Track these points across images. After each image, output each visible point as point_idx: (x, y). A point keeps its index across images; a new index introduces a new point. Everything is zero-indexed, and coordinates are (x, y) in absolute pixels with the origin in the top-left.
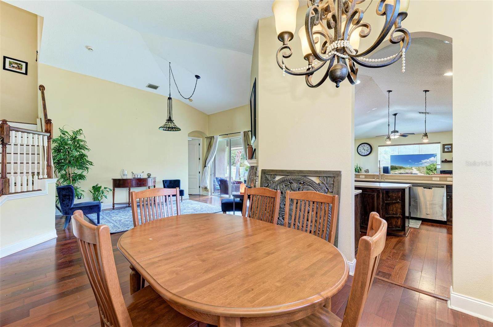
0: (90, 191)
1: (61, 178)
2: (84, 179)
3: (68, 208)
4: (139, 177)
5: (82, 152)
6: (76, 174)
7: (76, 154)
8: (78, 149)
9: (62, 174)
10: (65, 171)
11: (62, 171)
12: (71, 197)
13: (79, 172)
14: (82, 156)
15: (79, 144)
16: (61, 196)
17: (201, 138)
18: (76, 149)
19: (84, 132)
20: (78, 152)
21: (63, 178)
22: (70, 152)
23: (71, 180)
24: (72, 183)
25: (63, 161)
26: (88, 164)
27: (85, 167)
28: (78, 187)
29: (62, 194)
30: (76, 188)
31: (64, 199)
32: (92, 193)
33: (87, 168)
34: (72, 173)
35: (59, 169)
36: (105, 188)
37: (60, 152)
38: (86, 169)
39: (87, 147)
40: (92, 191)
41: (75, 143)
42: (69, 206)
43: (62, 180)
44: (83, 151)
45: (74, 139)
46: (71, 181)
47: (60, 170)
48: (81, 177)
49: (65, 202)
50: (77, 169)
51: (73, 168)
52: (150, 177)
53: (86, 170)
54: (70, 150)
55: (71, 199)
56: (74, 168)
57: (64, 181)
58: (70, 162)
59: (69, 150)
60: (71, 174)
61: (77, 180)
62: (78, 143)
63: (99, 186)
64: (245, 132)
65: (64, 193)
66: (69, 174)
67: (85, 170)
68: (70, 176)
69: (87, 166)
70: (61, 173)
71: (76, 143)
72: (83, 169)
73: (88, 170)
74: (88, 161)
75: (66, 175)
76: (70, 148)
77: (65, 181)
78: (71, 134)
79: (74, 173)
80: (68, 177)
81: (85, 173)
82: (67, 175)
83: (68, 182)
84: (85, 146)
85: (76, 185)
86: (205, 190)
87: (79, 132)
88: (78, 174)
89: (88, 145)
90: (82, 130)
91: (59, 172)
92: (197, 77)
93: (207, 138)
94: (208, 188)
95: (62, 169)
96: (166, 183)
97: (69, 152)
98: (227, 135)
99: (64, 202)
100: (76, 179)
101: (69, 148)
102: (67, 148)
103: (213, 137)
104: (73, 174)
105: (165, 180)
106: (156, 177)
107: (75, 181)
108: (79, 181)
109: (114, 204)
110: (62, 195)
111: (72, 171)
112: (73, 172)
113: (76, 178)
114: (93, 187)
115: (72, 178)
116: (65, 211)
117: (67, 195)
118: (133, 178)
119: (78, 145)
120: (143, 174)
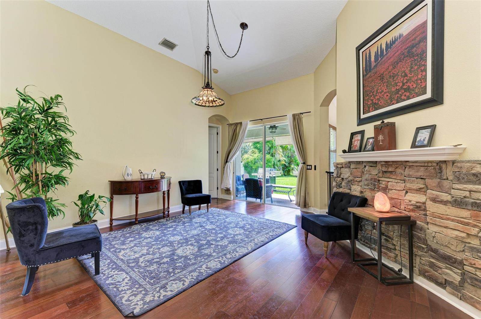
0: (75, 203)
1: (21, 183)
2: (64, 183)
3: (32, 250)
4: (150, 177)
5: (61, 136)
6: (50, 175)
7: (50, 139)
8: (52, 130)
9: (23, 174)
10: (29, 169)
11: (23, 170)
12: (39, 227)
13: (54, 170)
14: (62, 143)
15: (56, 122)
16: (17, 226)
17: (220, 125)
18: (49, 131)
19: (65, 100)
20: (53, 136)
21: (25, 181)
22: (38, 134)
23: (41, 186)
24: (41, 191)
25: (24, 151)
26: (71, 157)
27: (67, 163)
28: (53, 199)
29: (19, 221)
30: (49, 200)
31: (23, 232)
32: (78, 206)
33: (70, 164)
34: (42, 174)
35: (16, 166)
36: (100, 197)
37: (17, 134)
38: (68, 166)
39: (69, 127)
40: (79, 203)
41: (47, 119)
42: (35, 247)
43: (23, 186)
44: (62, 134)
45: (45, 111)
46: (41, 188)
47: (19, 167)
48: (60, 180)
49: (26, 239)
50: (53, 166)
51: (44, 164)
52: (164, 178)
53: (69, 168)
54: (39, 131)
55: (39, 232)
56: (46, 164)
57: (26, 189)
58: (38, 153)
59: (36, 131)
60: (40, 175)
61: (52, 186)
62: (53, 119)
63: (90, 194)
64: (294, 116)
65: (23, 218)
66: (37, 175)
67: (66, 167)
68: (38, 179)
69: (70, 161)
70: (21, 173)
71: (50, 119)
72: (62, 166)
73: (71, 168)
74: (72, 152)
75: (30, 176)
76: (39, 128)
77: (30, 188)
78: (41, 102)
79: (46, 173)
80: (34, 181)
81: (66, 173)
82: (32, 177)
83: (35, 189)
84: (67, 125)
85: (50, 195)
86: (227, 192)
87: (55, 100)
88: (53, 174)
89: (72, 123)
90: (61, 97)
91: (17, 172)
92: (244, 26)
93: (230, 125)
94: (231, 189)
95: (22, 165)
96: (183, 184)
97: (36, 135)
98: (262, 120)
99: (22, 239)
100: (50, 184)
101: (36, 127)
102: (32, 129)
103: (241, 123)
104: (44, 175)
105: (182, 181)
106: (171, 178)
107: (48, 187)
108: (56, 186)
109: (111, 220)
110: (19, 224)
111: (42, 169)
112: (44, 172)
113: (50, 181)
114: (81, 197)
115: (42, 181)
116: (27, 256)
117: (30, 222)
118: (140, 180)
119: (53, 123)
120: (155, 173)
